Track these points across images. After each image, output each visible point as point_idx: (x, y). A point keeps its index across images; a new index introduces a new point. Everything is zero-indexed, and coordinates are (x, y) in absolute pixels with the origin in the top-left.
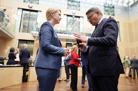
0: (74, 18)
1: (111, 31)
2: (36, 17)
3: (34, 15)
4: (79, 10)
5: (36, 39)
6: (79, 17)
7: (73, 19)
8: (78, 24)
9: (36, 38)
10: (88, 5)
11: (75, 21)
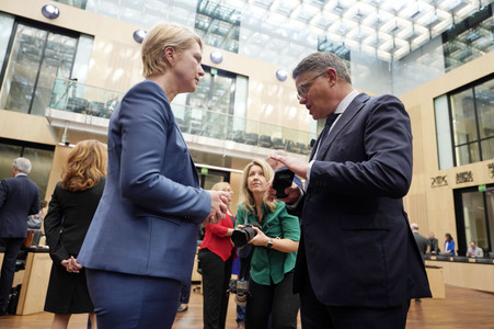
0: (216, 76)
1: (392, 142)
2: (69, 57)
3: (61, 46)
4: (236, 51)
5: (64, 140)
6: (233, 75)
7: (212, 80)
8: (228, 101)
9: (64, 136)
10: (266, 37)
11: (219, 86)
